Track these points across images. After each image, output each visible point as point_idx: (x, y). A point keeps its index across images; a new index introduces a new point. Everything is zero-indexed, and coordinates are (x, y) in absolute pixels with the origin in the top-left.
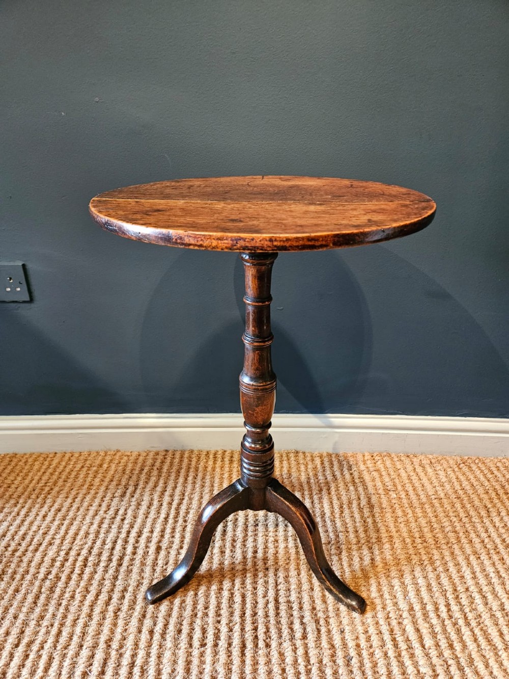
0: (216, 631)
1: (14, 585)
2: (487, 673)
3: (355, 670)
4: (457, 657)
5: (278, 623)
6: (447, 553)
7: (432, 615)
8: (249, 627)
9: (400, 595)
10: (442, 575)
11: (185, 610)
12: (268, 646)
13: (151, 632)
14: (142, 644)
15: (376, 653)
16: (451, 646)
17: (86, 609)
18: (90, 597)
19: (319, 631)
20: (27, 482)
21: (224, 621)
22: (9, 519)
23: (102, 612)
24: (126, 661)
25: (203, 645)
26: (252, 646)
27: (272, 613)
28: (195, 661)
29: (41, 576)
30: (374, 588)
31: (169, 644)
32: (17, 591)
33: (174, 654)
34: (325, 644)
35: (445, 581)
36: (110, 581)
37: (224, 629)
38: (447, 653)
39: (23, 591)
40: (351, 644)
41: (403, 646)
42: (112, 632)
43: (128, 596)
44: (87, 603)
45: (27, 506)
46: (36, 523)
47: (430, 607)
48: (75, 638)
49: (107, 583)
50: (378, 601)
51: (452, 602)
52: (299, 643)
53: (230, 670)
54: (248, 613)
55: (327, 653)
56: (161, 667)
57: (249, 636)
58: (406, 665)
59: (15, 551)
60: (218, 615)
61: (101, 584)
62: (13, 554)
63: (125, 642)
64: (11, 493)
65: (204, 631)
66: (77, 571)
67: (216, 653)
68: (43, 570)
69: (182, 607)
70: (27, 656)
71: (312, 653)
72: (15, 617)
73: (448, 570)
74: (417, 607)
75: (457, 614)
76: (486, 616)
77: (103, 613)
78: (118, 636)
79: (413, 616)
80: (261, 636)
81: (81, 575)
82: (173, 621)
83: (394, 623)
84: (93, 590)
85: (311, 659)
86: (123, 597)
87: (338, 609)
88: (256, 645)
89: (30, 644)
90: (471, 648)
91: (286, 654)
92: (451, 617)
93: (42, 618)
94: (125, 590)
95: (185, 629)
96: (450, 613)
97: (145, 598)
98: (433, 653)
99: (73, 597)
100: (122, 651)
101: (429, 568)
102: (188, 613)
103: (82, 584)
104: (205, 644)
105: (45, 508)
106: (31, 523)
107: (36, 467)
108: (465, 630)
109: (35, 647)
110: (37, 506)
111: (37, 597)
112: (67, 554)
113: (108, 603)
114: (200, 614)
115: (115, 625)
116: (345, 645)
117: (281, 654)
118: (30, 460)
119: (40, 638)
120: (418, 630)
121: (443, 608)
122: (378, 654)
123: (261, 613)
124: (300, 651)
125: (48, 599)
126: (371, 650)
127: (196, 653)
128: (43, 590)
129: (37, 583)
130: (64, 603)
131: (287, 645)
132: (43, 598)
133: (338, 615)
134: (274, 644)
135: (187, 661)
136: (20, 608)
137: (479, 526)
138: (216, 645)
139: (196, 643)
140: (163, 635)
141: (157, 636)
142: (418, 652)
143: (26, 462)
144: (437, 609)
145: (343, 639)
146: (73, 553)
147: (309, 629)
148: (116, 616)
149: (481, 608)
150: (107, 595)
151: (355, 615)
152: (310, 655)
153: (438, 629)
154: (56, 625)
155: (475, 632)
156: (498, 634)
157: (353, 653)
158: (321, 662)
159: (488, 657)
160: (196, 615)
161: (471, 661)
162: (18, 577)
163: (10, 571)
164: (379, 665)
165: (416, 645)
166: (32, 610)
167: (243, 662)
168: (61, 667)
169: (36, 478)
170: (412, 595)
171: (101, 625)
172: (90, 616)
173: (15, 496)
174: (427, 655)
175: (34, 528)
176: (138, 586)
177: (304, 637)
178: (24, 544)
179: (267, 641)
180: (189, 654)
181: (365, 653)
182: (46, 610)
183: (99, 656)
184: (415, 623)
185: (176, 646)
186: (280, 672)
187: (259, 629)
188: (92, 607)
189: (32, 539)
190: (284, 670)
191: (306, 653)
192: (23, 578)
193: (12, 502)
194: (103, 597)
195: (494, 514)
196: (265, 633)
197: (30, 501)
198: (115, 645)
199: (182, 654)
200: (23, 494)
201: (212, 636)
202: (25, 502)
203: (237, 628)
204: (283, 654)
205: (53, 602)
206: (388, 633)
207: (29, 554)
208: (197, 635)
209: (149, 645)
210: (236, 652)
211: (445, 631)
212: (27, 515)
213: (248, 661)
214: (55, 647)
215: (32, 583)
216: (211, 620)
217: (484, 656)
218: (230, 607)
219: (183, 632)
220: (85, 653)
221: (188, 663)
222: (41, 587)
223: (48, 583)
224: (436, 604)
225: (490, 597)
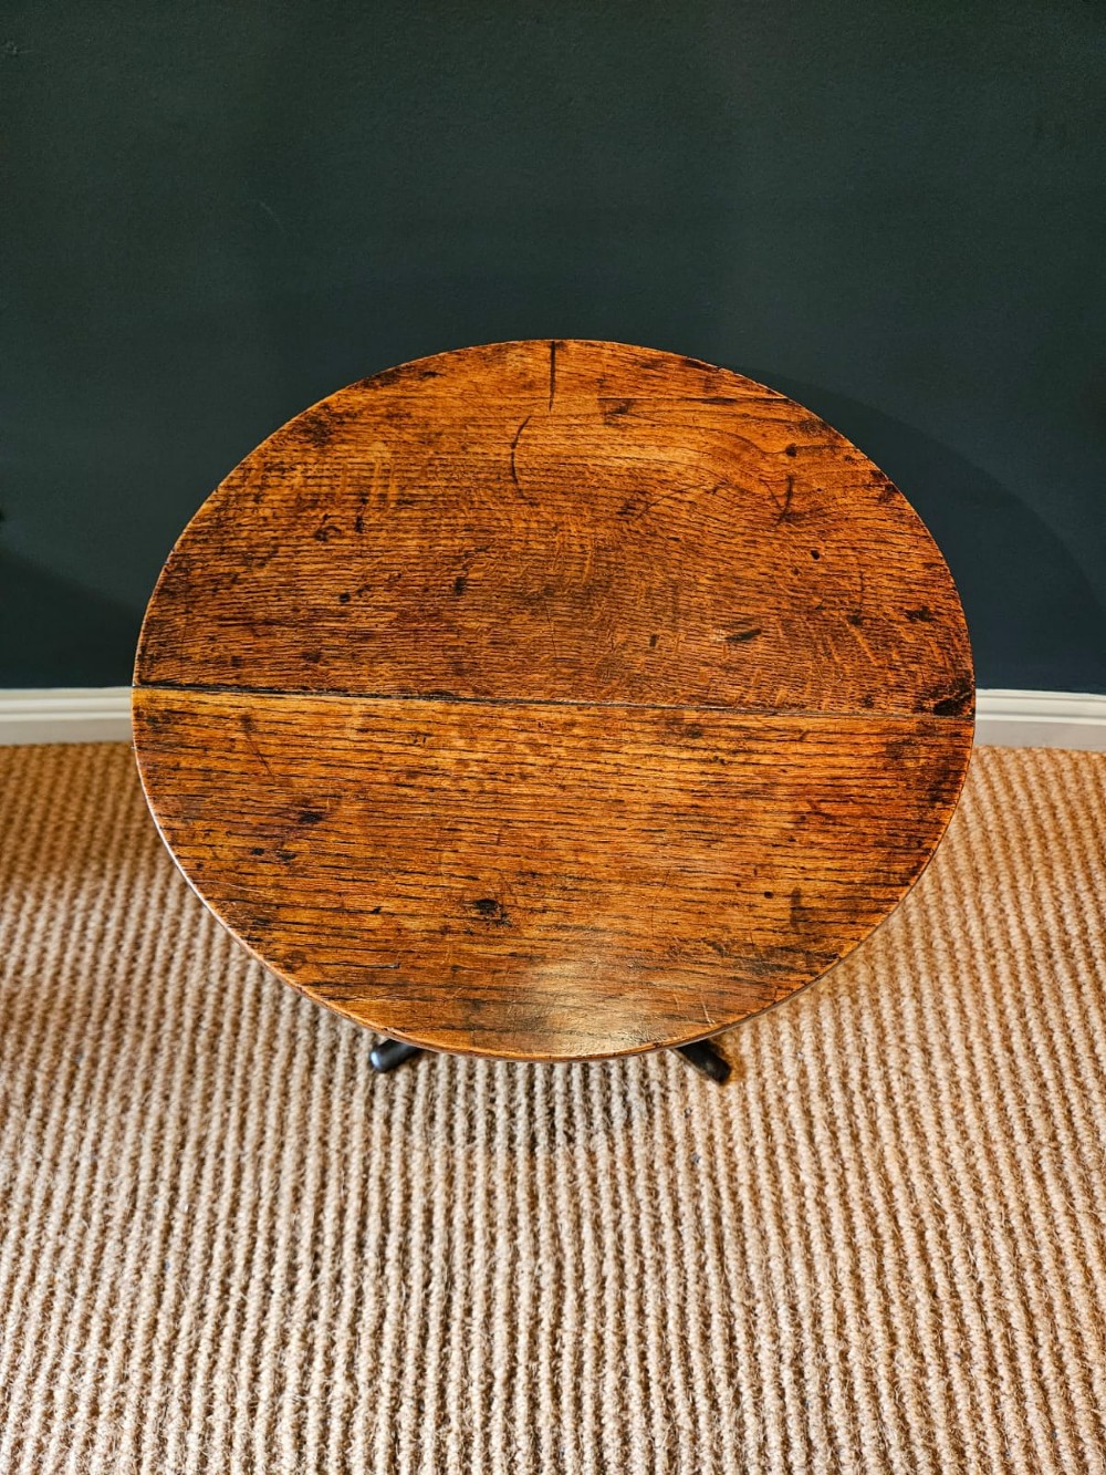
0: (490, 1117)
1: (148, 1038)
2: (902, 1182)
3: (703, 1178)
4: (860, 1155)
5: (587, 1100)
6: (882, 970)
7: (835, 1086)
8: (540, 1111)
9: (787, 1050)
10: (866, 1014)
11: (437, 1080)
12: (571, 1139)
13: (388, 1122)
14: (376, 1142)
15: (737, 1149)
16: (855, 1138)
17: (275, 1081)
18: (279, 1061)
19: (650, 1112)
20: (106, 816)
21: (501, 1101)
22: (100, 904)
23: (303, 1087)
24: (355, 1168)
25: (471, 1139)
26: (546, 1142)
27: (576, 1086)
28: (461, 1168)
29: (188, 1023)
30: (746, 1039)
31: (417, 1140)
32: (155, 1050)
33: (427, 1154)
34: (659, 1138)
35: (868, 1024)
36: (306, 1032)
37: (501, 1114)
38: (847, 1152)
39: (165, 1051)
40: (700, 1138)
41: (780, 1138)
42: (325, 1119)
43: (341, 1057)
44: (277, 1071)
45: (124, 876)
46: (152, 914)
47: (833, 1073)
48: (270, 1133)
49: (303, 1034)
50: (749, 1062)
51: (872, 1063)
52: (619, 1136)
53: (513, 1181)
54: (539, 1087)
55: (660, 1151)
56: (409, 1175)
57: (540, 1125)
58: (781, 1168)
59: (131, 972)
60: (490, 1088)
61: (292, 1035)
62: (128, 981)
63: (349, 1137)
64: (84, 845)
65: (471, 1118)
66: (247, 1013)
67: (490, 1153)
68: (188, 1012)
69: (431, 1076)
70: (202, 1162)
71: (639, 1152)
72: (166, 1098)
73: (878, 1001)
74: (813, 1072)
75: (877, 1086)
76: (921, 1088)
77: (306, 1088)
78: (336, 1130)
79: (803, 1087)
80: (560, 1126)
81: (255, 1020)
82: (419, 1102)
83: (772, 1099)
84: (282, 1045)
85: (636, 1161)
86: (333, 1059)
87: (685, 1075)
88: (552, 1141)
89: (201, 1143)
90: (886, 1140)
91: (598, 1154)
92: (864, 1087)
93: (208, 1097)
94: (334, 1047)
95: (441, 1117)
96: (865, 1081)
97: (370, 1064)
98: (825, 1151)
99: (250, 1059)
100: (347, 1150)
101: (845, 1001)
102: (441, 1088)
103: (261, 1038)
104: (474, 1138)
105: (159, 881)
106: (143, 914)
107: (114, 780)
108: (883, 1114)
109: (211, 1148)
110: (142, 876)
111: (192, 1062)
112: (223, 978)
113: (310, 1069)
114: (461, 1089)
115: (328, 1106)
116: (690, 1136)
117: (591, 1154)
118: (98, 762)
119: (214, 1135)
120: (807, 1113)
121: (855, 1074)
122: (740, 1153)
123: (559, 1087)
124: (621, 1151)
125: (211, 1066)
126: (730, 1145)
127: (460, 1153)
128: (199, 1049)
129: (185, 1036)
130: (239, 1072)
131: (600, 1141)
132: (201, 1061)
133: (683, 1085)
134: (580, 1138)
135: (448, 1167)
136: (168, 1084)
137: (952, 913)
138: (490, 1140)
139: (460, 1139)
140: (407, 1127)
141: (397, 1128)
142: (803, 1150)
143: (91, 768)
144: (845, 1074)
145: (688, 1130)
146: (232, 977)
147: (635, 1113)
148: (327, 1092)
149: (918, 1073)
150: (306, 1056)
151: (711, 1086)
152: (636, 1155)
153: (840, 1111)
154: (235, 1111)
155: (899, 1114)
156: (933, 1118)
157: (700, 1150)
158: (651, 1166)
159: (909, 1154)
160: (456, 1088)
161: (881, 1163)
162: (150, 1024)
163: (133, 1013)
164: (739, 1169)
165: (801, 1138)
166: (189, 1084)
167: (533, 1167)
168: (257, 1180)
169: (123, 807)
170: (808, 1050)
171: (305, 1108)
172: (285, 1094)
173: (94, 853)
174: (815, 1153)
175: (150, 925)
176: (355, 1039)
177: (628, 1124)
178: (142, 959)
179: (570, 1132)
180: (450, 1154)
181: (720, 1151)
182: (211, 1084)
183: (313, 1162)
184: (805, 1099)
185: (428, 1140)
186: (589, 1183)
187: (556, 1114)
188: (285, 1079)
189: (154, 948)
190: (594, 1180)
191: (630, 1152)
192: (158, 1026)
193: (94, 867)
194: (301, 1060)
195: (986, 886)
196: (566, 1121)
197: (126, 865)
198: (334, 1144)
199: (438, 1154)
200: (107, 845)
201: (484, 1126)
202: (118, 866)
203: (521, 1113)
204: (594, 1153)
205: (221, 1070)
206: (759, 1118)
207: (156, 980)
208: (460, 1125)
209: (387, 1141)
210: (522, 1152)
211: (850, 1110)
212: (129, 894)
213: (541, 1167)
214: (242, 1147)
215: (176, 1037)
216: (479, 1100)
217: (903, 1154)
218: (510, 1076)
219: (437, 1118)
220: (289, 1157)
221: (450, 1168)
222: (193, 1044)
223: (203, 1037)
224: (845, 1064)
225: (937, 1053)
